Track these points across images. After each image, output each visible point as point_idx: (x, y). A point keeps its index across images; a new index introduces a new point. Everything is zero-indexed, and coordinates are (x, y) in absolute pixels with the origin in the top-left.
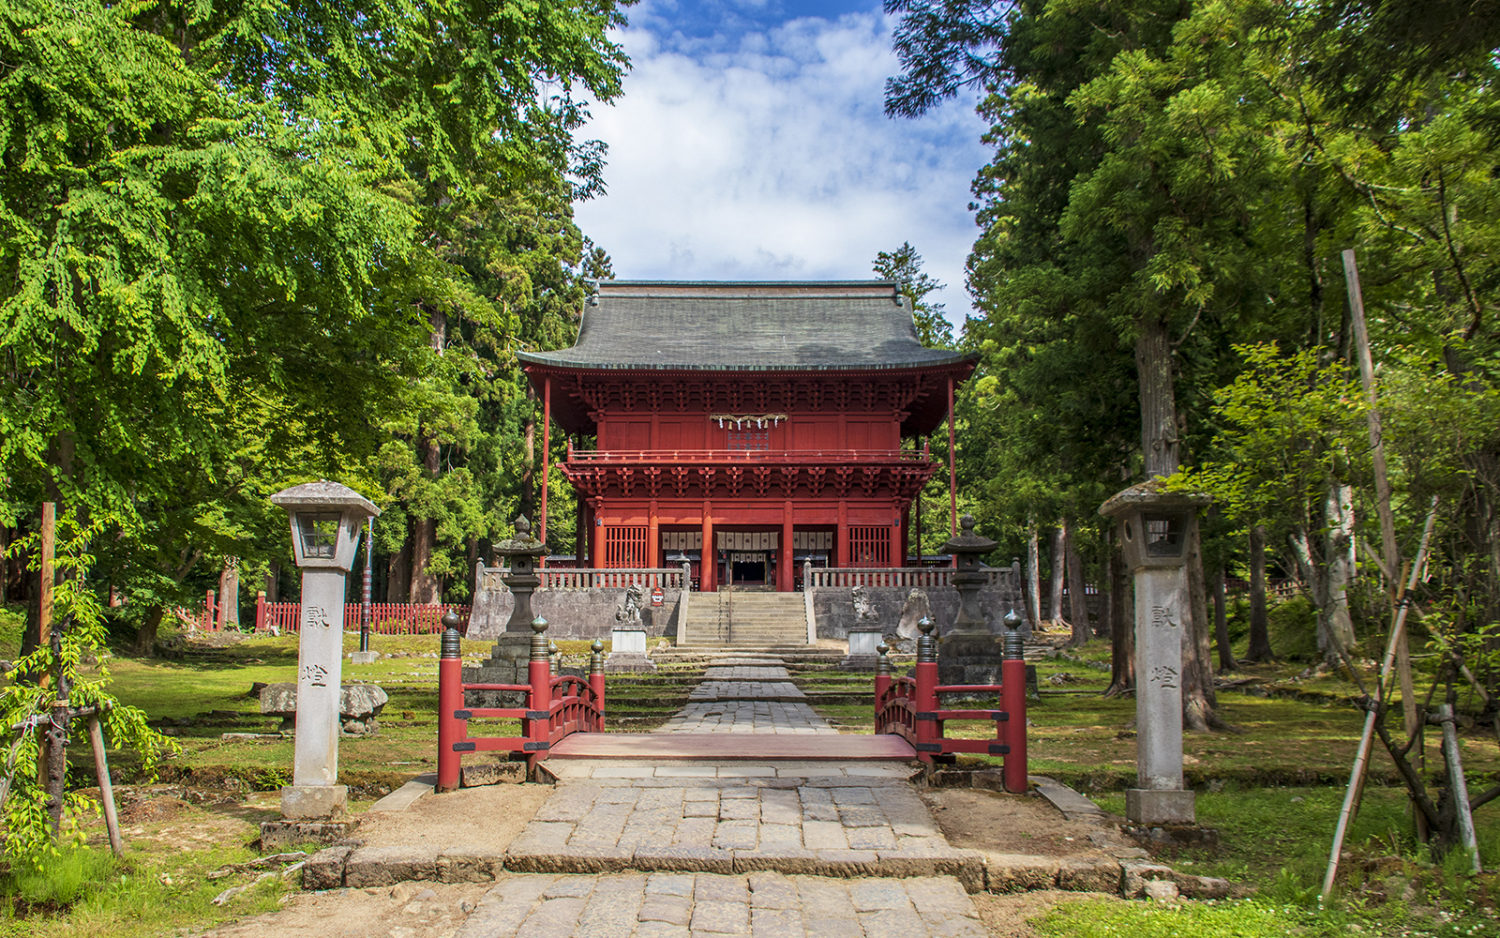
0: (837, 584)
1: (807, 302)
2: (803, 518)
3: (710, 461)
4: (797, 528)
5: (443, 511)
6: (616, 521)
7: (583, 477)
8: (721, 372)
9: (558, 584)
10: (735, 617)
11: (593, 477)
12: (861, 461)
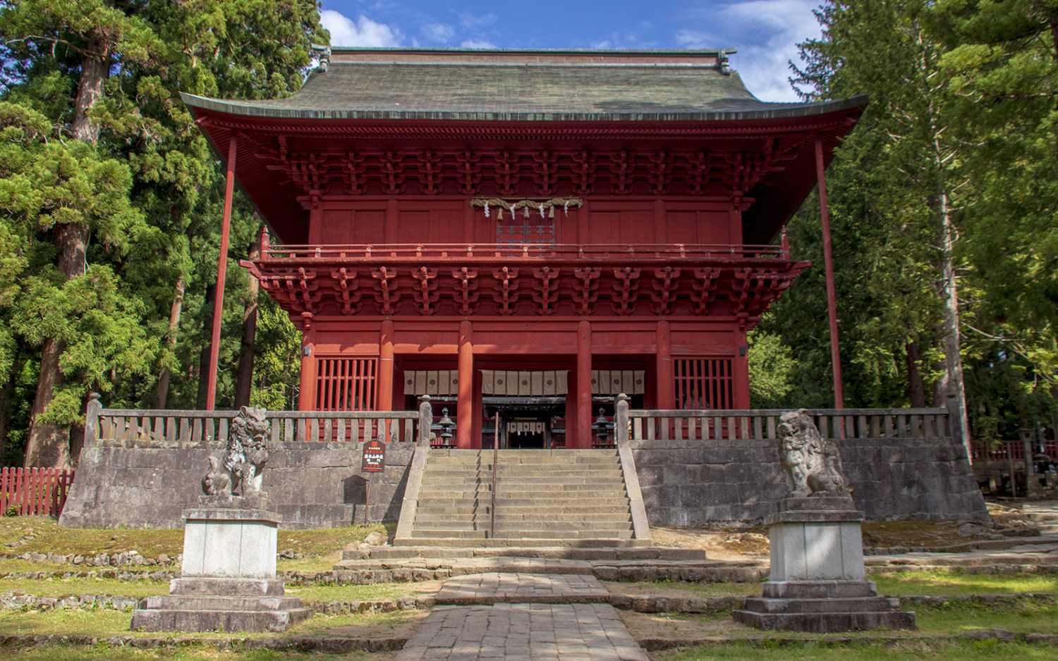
0: (672, 436)
1: (603, 71)
2: (605, 346)
3: (470, 258)
4: (600, 362)
5: (69, 329)
6: (333, 349)
7: (283, 282)
8: (484, 124)
9: (216, 437)
10: (502, 490)
11: (296, 282)
12: (691, 258)
